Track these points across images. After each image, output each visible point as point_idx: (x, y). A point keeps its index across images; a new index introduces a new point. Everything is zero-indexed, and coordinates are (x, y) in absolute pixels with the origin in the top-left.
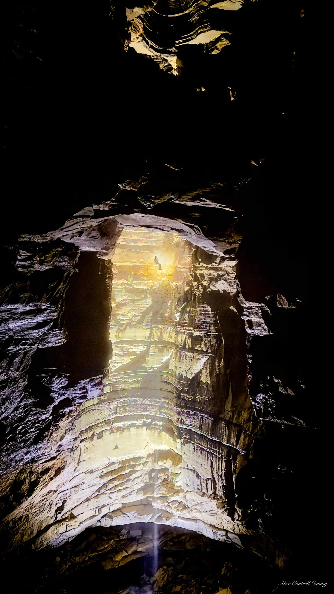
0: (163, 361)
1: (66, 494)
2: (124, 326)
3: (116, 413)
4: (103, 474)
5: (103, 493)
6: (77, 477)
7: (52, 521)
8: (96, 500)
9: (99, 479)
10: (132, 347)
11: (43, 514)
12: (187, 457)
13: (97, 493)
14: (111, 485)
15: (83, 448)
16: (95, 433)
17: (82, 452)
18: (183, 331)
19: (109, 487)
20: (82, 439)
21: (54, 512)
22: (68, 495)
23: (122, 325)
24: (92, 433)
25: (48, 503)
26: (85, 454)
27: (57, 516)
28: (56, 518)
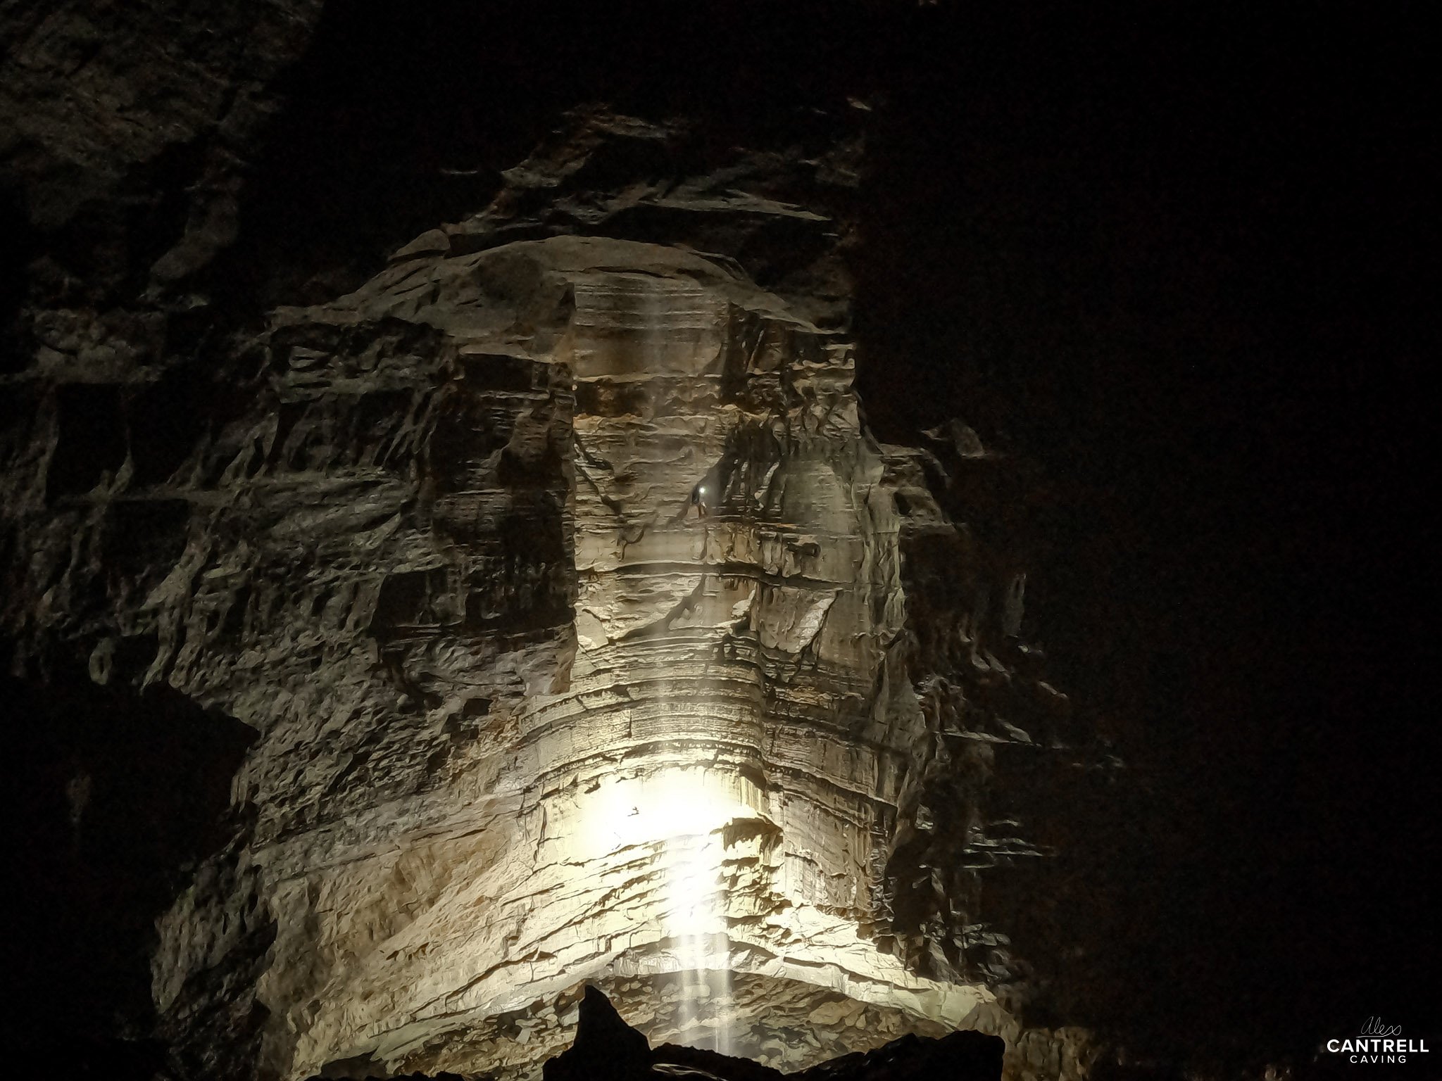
0: (740, 613)
1: (523, 906)
2: (638, 532)
3: (629, 735)
4: (607, 868)
5: (611, 909)
6: (543, 872)
7: (497, 960)
8: (597, 921)
9: (598, 878)
10: (659, 580)
11: (474, 943)
12: (793, 830)
13: (598, 908)
14: (629, 893)
15: (550, 810)
16: (579, 780)
17: (550, 818)
18: (775, 534)
19: (623, 897)
20: (546, 791)
21: (500, 940)
22: (527, 907)
23: (632, 527)
24: (570, 779)
25: (482, 922)
26: (558, 825)
27: (507, 950)
28: (506, 954)
